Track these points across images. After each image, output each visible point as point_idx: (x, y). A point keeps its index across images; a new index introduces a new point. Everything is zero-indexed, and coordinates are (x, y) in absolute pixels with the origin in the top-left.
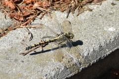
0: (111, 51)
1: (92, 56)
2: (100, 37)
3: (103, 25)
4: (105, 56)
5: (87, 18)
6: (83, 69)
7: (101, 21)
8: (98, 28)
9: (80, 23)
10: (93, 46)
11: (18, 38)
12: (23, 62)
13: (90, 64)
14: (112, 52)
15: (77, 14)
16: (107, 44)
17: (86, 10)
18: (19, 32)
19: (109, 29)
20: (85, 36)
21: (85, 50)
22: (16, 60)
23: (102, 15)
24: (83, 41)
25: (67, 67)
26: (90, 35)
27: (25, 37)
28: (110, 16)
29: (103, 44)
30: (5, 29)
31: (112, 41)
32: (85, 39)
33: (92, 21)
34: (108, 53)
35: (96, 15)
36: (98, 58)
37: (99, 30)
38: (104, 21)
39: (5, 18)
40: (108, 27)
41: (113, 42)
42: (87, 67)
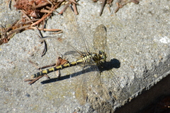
0: (161, 78)
1: (132, 87)
2: (147, 55)
3: (152, 32)
4: (153, 85)
5: (130, 17)
6: (117, 108)
7: (150, 25)
8: (145, 36)
9: (120, 26)
10: (135, 70)
11: (24, 50)
12: (29, 96)
13: (129, 99)
14: (163, 78)
15: (116, 8)
16: (156, 67)
17: (130, 2)
18: (28, 38)
19: (161, 40)
20: (124, 51)
21: (122, 78)
22: (19, 92)
23: (153, 12)
24: (121, 61)
25: (94, 108)
26: (131, 49)
27: (35, 49)
28: (164, 14)
29: (150, 68)
30: (8, 27)
31: (163, 61)
32: (124, 56)
33: (137, 23)
34: (157, 80)
35: (144, 11)
36: (141, 89)
37: (146, 42)
38: (156, 24)
39: (10, 7)
40: (159, 35)
41: (165, 62)
42: (123, 104)
